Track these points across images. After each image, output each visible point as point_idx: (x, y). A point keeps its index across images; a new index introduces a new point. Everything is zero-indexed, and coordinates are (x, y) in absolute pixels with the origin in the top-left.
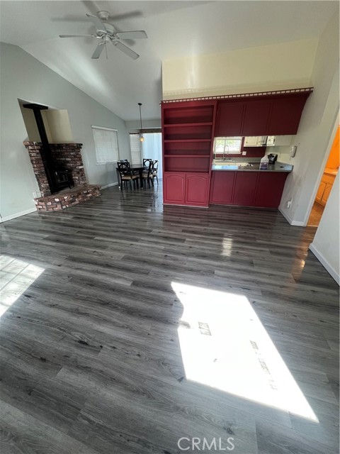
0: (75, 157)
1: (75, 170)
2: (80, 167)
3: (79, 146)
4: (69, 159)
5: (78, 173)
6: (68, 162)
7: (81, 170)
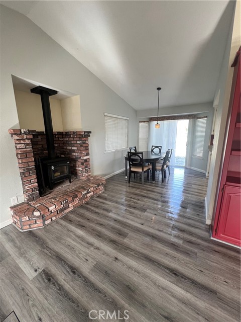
0: (81, 146)
1: (79, 160)
2: (85, 158)
3: (87, 134)
4: (75, 148)
5: (82, 164)
6: (74, 151)
7: (86, 161)
